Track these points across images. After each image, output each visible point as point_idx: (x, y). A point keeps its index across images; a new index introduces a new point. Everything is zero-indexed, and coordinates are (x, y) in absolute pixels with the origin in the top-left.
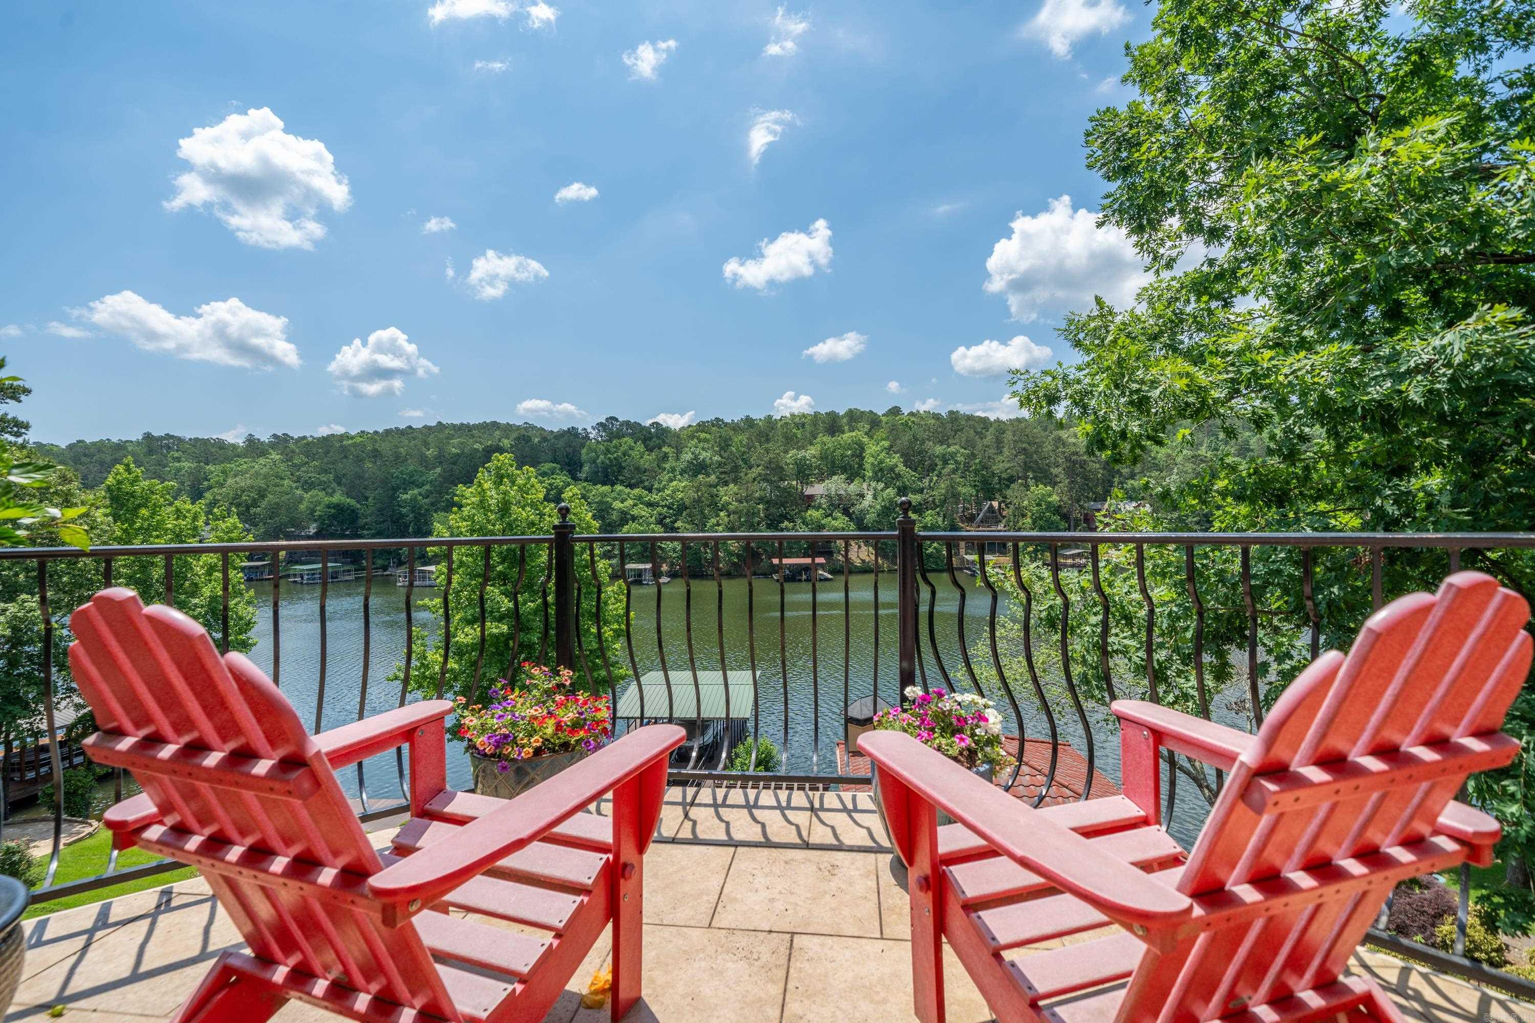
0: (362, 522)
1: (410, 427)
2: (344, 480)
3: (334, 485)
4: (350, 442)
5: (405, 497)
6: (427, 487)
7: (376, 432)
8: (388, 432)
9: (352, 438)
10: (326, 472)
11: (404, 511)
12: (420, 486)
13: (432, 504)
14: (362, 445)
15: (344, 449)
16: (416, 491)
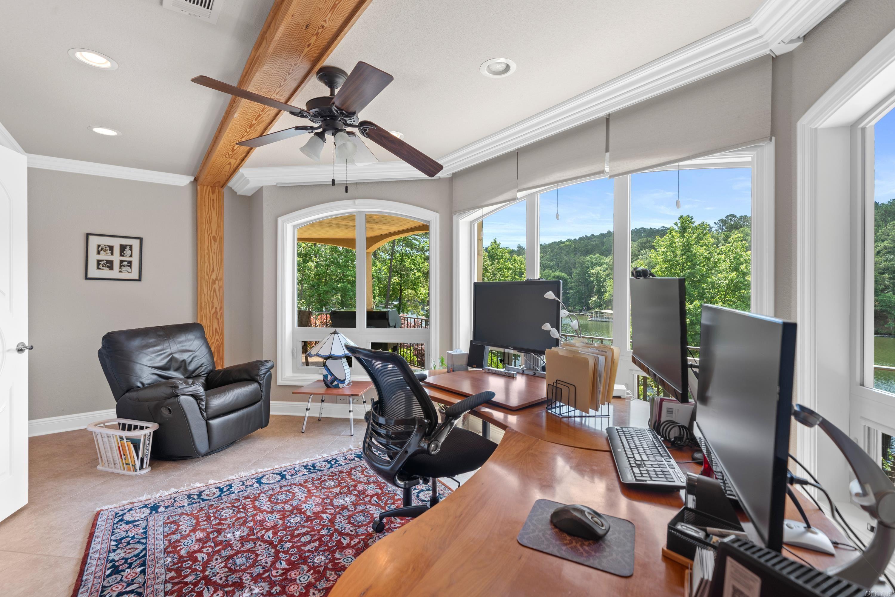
0: (569, 286)
1: (593, 235)
2: (560, 265)
3: (556, 267)
4: (563, 245)
5: (592, 271)
6: (604, 266)
7: (575, 239)
8: (581, 239)
9: (564, 243)
10: (552, 260)
11: (592, 279)
12: (600, 266)
13: (607, 275)
14: (570, 246)
15: (561, 248)
16: (599, 268)
